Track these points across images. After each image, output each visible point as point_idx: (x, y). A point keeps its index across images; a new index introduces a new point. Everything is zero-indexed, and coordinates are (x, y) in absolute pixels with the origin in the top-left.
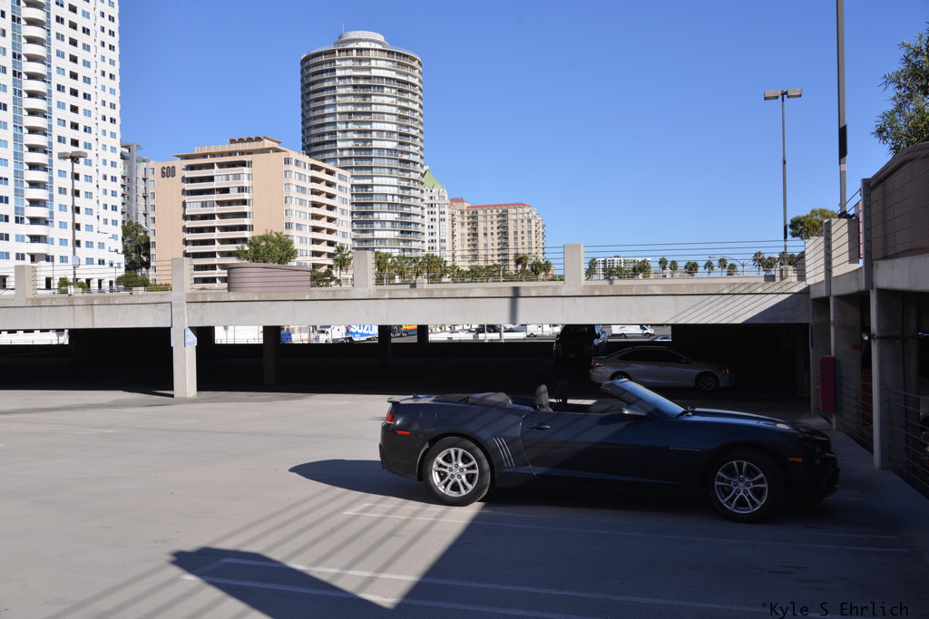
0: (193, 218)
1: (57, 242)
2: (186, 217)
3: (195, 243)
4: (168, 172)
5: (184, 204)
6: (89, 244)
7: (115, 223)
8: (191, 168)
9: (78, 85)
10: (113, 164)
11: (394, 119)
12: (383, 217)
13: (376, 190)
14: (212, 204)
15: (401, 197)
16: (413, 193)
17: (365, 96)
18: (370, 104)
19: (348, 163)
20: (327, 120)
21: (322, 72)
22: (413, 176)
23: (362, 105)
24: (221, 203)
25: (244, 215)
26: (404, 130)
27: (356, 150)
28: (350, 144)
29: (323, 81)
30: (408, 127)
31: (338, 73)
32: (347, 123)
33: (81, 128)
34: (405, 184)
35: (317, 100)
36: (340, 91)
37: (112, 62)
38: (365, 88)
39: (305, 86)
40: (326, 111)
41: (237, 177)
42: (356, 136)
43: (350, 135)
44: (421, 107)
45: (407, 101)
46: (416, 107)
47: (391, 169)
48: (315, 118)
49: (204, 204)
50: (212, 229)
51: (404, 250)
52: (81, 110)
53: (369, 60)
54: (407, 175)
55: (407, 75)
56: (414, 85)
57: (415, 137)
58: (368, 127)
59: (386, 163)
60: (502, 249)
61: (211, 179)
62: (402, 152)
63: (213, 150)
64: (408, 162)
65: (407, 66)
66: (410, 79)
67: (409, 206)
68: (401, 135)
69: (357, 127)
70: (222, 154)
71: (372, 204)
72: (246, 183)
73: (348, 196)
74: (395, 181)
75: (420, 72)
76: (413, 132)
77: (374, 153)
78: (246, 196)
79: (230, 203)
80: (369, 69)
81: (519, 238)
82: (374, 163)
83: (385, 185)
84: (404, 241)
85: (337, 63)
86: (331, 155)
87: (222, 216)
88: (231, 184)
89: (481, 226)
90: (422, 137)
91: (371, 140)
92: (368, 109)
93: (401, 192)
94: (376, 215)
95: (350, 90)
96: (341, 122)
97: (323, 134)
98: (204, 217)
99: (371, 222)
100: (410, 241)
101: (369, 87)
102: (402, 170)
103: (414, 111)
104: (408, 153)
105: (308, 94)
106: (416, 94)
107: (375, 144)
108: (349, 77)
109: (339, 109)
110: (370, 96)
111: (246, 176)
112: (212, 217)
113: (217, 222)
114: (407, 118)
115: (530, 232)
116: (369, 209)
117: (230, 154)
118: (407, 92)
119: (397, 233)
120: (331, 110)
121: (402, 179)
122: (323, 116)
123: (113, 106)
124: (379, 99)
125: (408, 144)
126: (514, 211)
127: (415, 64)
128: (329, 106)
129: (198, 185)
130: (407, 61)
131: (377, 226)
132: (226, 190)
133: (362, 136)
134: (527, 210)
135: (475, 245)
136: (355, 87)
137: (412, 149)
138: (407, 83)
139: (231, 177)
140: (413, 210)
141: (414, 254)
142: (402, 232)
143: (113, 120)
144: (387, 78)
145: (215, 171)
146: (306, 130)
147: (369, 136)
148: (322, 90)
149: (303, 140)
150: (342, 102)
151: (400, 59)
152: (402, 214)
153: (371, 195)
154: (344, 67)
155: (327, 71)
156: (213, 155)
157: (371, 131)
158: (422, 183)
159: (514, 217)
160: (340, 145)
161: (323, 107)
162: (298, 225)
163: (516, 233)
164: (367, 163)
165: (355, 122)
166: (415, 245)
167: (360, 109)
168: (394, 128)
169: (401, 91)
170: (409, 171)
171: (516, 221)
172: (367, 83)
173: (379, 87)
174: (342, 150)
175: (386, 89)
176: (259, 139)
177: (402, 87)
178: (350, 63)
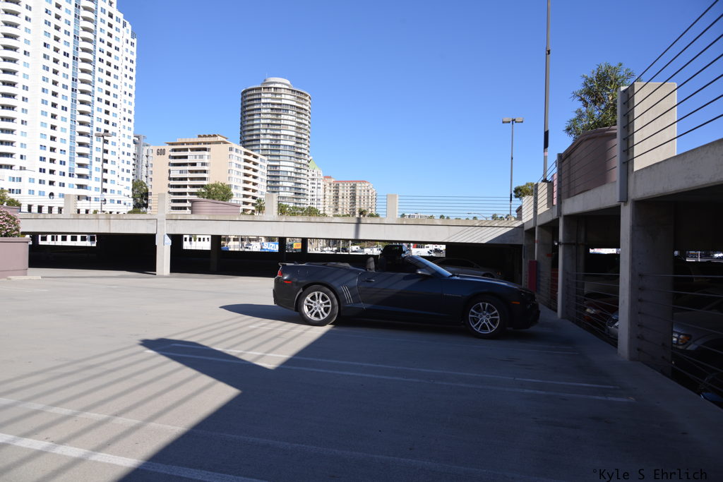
0: (174, 179)
1: (93, 189)
2: (170, 179)
3: (175, 194)
4: (161, 152)
5: (170, 171)
6: (112, 191)
7: (128, 180)
8: (175, 150)
9: (111, 99)
10: (129, 146)
11: (294, 129)
12: (285, 184)
13: (282, 168)
14: (186, 172)
15: (296, 173)
16: (303, 171)
17: (277, 115)
18: (280, 120)
19: (266, 153)
20: (255, 127)
21: (253, 100)
22: (303, 161)
23: (276, 120)
24: (191, 172)
25: (204, 179)
26: (299, 136)
27: (271, 145)
28: (268, 142)
29: (254, 105)
30: (301, 134)
31: (263, 101)
32: (266, 129)
33: (111, 123)
34: (299, 166)
35: (250, 115)
36: (263, 111)
37: (131, 87)
38: (278, 110)
39: (243, 107)
40: (255, 122)
41: (201, 157)
42: (271, 137)
43: (268, 137)
44: (309, 122)
45: (302, 119)
46: (307, 123)
47: (291, 157)
48: (248, 126)
49: (181, 172)
50: (185, 186)
51: (296, 203)
52: (111, 113)
53: (281, 94)
54: (300, 161)
55: (302, 104)
56: (306, 110)
57: (305, 140)
58: (278, 132)
59: (288, 153)
60: (351, 206)
61: (186, 157)
62: (298, 148)
63: (188, 141)
64: (300, 153)
65: (302, 99)
66: (304, 107)
67: (300, 179)
68: (297, 138)
69: (272, 132)
70: (193, 143)
71: (279, 177)
72: (206, 160)
73: (266, 172)
74: (293, 164)
75: (310, 103)
76: (304, 137)
77: (281, 148)
78: (205, 168)
79: (196, 172)
80: (281, 99)
81: (362, 200)
82: (281, 153)
83: (287, 166)
84: (296, 198)
85: (263, 95)
86: (257, 147)
87: (192, 179)
88: (198, 161)
89: (341, 193)
90: (309, 139)
91: (280, 140)
92: (279, 122)
93: (296, 171)
94: (281, 183)
95: (269, 111)
96: (263, 129)
97: (252, 135)
98: (181, 179)
99: (278, 187)
100: (300, 199)
101: (281, 109)
102: (297, 158)
103: (306, 125)
104: (301, 148)
105: (245, 112)
106: (306, 115)
107: (282, 142)
108: (269, 103)
109: (262, 121)
110: (280, 115)
111: (206, 157)
112: (185, 179)
113: (188, 182)
114: (301, 128)
115: (368, 197)
116: (277, 179)
117: (198, 143)
118: (302, 114)
119: (292, 194)
120: (258, 122)
121: (297, 163)
122: (253, 125)
123: (130, 112)
124: (286, 117)
125: (301, 144)
126: (360, 185)
127: (307, 98)
128: (257, 119)
129: (178, 160)
130: (302, 96)
131: (281, 189)
132: (194, 164)
133: (275, 138)
134: (367, 184)
135: (337, 203)
136: (272, 109)
137: (303, 146)
138: (302, 109)
139: (198, 157)
140: (302, 181)
141: (302, 206)
142: (295, 193)
143: (129, 120)
144: (291, 105)
145: (189, 153)
146: (243, 132)
147: (279, 138)
148: (253, 110)
149: (241, 138)
150: (265, 117)
151: (299, 95)
152: (296, 183)
153: (279, 171)
154: (266, 97)
155: (256, 99)
156: (188, 144)
157: (280, 135)
158: (308, 166)
159: (360, 188)
160: (262, 142)
161: (253, 120)
162: (235, 186)
163: (360, 197)
164: (277, 153)
165: (271, 129)
166: (302, 201)
167: (274, 122)
168: (293, 134)
169: (298, 113)
170: (301, 159)
171: (361, 191)
172: (279, 107)
173: (286, 110)
174: (263, 145)
175: (289, 112)
176: (215, 136)
177: (299, 111)
178: (270, 96)
